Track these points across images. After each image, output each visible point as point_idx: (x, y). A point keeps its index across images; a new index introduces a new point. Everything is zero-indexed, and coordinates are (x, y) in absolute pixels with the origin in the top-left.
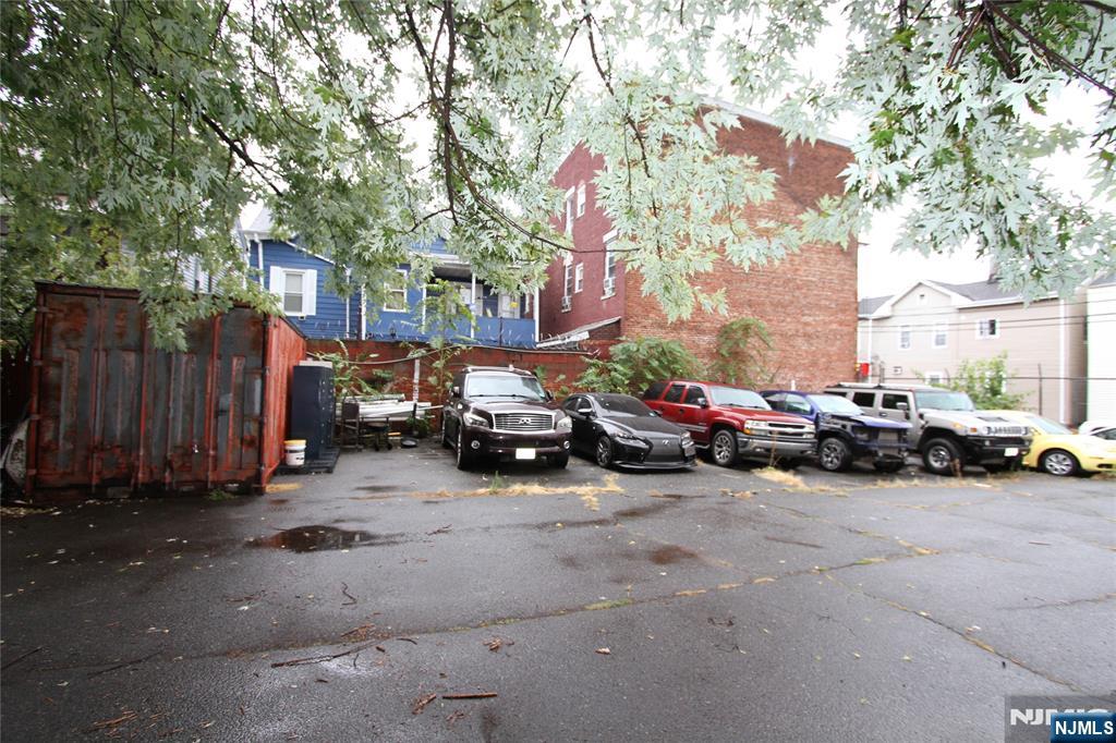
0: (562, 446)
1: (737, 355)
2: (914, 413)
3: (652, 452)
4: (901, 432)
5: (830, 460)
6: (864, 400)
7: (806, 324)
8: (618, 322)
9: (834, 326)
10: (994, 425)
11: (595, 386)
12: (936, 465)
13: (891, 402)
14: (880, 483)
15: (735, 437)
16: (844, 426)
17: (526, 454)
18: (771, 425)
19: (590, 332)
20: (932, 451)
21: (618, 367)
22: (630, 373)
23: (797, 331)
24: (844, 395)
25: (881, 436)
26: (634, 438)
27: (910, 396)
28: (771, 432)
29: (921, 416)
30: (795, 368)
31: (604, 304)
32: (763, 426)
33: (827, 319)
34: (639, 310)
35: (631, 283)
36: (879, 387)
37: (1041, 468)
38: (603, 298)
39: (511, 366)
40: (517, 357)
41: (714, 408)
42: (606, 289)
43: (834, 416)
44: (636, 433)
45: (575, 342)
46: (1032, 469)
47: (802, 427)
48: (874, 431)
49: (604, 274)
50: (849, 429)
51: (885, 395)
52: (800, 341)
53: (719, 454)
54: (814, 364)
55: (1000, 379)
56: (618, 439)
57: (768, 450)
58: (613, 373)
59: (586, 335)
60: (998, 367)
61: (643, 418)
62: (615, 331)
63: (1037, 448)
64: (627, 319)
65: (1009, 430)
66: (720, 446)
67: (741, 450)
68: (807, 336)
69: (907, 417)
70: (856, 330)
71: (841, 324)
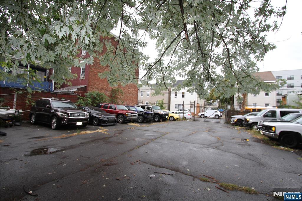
0: (88, 121)
1: (116, 97)
2: (152, 110)
3: (109, 121)
4: (152, 114)
5: (140, 120)
6: (143, 108)
7: (129, 90)
8: (86, 87)
9: (134, 91)
10: (165, 112)
11: (82, 104)
12: (156, 120)
13: (148, 108)
14: (151, 124)
15: (124, 117)
16: (143, 113)
17: (79, 123)
18: (131, 114)
19: (78, 89)
20: (155, 118)
21: (88, 99)
22: (92, 101)
23: (127, 92)
24: (139, 107)
25: (149, 115)
26: (104, 118)
27: (152, 107)
28: (131, 115)
29: (154, 111)
30: (126, 100)
31: (80, 81)
32: (130, 114)
33: (133, 90)
34: (92, 84)
35: (90, 76)
36: (146, 105)
37: (170, 120)
38: (79, 79)
39: (53, 98)
40: (55, 95)
41: (117, 110)
42: (81, 77)
43: (140, 111)
44: (105, 116)
45: (72, 91)
46: (168, 120)
47: (136, 114)
48: (148, 114)
49: (80, 72)
50: (144, 114)
51: (147, 107)
52: (127, 94)
53: (119, 121)
54: (130, 99)
55: (163, 104)
56: (100, 118)
57: (131, 119)
58: (87, 101)
59: (77, 90)
60: (163, 101)
61: (103, 113)
62: (85, 89)
63: (169, 116)
64: (89, 86)
65: (165, 113)
66: (120, 119)
67: (125, 119)
68: (129, 93)
69: (151, 111)
70: (138, 92)
71: (135, 91)
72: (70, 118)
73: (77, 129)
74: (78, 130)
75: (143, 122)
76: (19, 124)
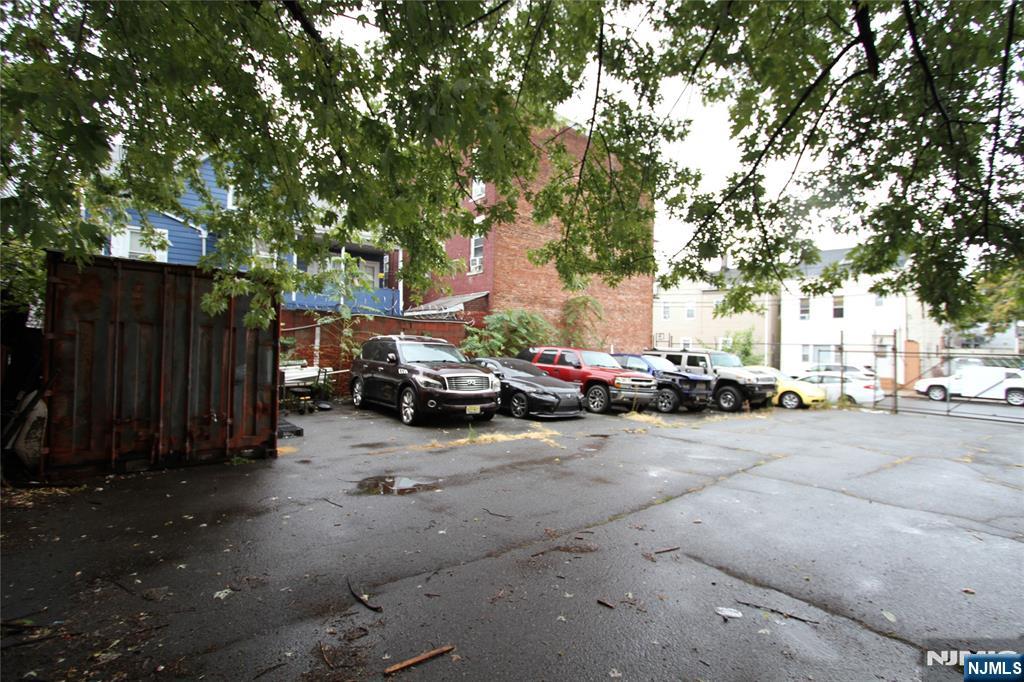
0: (497, 402)
1: (577, 326)
2: (710, 370)
3: (561, 404)
4: (707, 382)
5: (664, 405)
6: (675, 359)
7: (621, 301)
8: (487, 296)
9: (639, 303)
10: (760, 376)
11: (477, 351)
12: (726, 405)
13: (693, 361)
14: (707, 418)
15: (608, 391)
16: (674, 380)
17: (474, 409)
18: (633, 380)
19: (465, 304)
20: (722, 396)
21: (495, 334)
22: (505, 341)
23: (615, 306)
24: (659, 356)
25: (698, 386)
26: (546, 393)
27: (707, 357)
28: (633, 386)
29: (715, 371)
30: (613, 336)
31: (470, 279)
32: (628, 381)
33: (635, 298)
34: (504, 286)
35: (498, 263)
36: (684, 351)
37: (781, 405)
38: (468, 274)
39: (402, 333)
40: (408, 326)
41: (585, 369)
42: (472, 268)
43: (665, 373)
44: (546, 389)
45: (451, 313)
46: (776, 406)
47: (650, 381)
48: (694, 383)
49: (470, 253)
50: (677, 382)
51: (689, 357)
52: (616, 314)
53: (593, 403)
54: (626, 332)
55: (750, 344)
56: (534, 395)
57: (632, 399)
58: (492, 340)
59: (462, 307)
60: (749, 335)
61: (541, 377)
62: (483, 305)
63: (780, 390)
64: (495, 294)
65: (763, 380)
66: (593, 398)
67: (612, 400)
68: (622, 310)
69: (706, 372)
70: (652, 306)
71: (643, 301)
72: (448, 391)
73: (468, 427)
74: (472, 429)
75: (674, 411)
76: (328, 406)
